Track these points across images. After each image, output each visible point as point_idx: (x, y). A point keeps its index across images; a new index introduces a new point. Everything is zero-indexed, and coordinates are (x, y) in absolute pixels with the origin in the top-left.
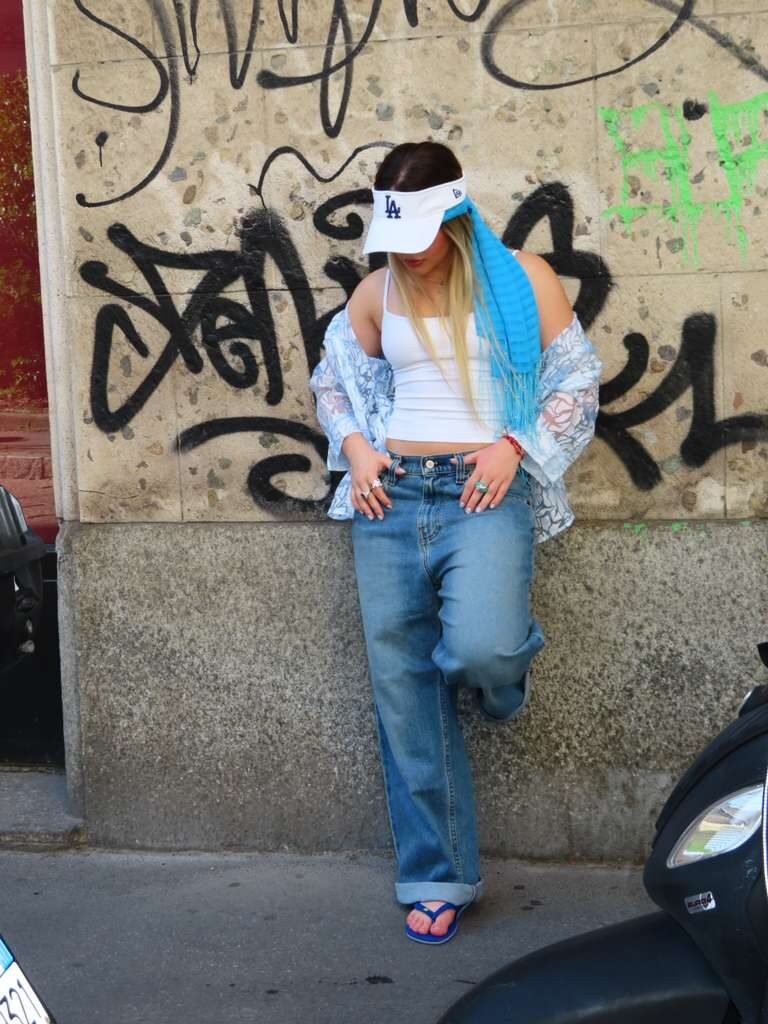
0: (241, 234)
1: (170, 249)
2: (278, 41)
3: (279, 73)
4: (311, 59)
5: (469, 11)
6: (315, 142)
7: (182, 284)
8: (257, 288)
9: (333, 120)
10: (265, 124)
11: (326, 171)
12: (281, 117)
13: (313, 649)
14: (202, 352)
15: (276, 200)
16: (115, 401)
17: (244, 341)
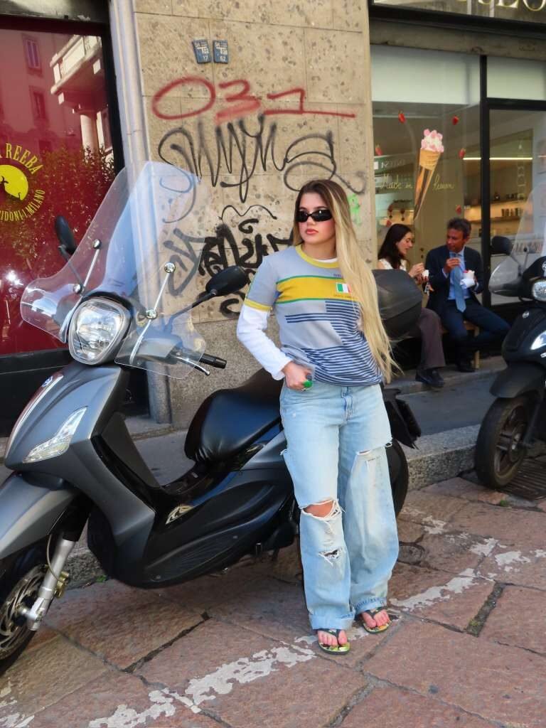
0: (217, 232)
1: (194, 237)
2: (226, 172)
3: (227, 183)
4: (236, 179)
5: (280, 168)
6: (238, 204)
7: (198, 248)
8: (222, 249)
9: (243, 198)
10: (223, 199)
11: (242, 212)
12: (228, 196)
13: (244, 357)
14: (205, 269)
15: (227, 221)
16: (177, 286)
17: (218, 265)
